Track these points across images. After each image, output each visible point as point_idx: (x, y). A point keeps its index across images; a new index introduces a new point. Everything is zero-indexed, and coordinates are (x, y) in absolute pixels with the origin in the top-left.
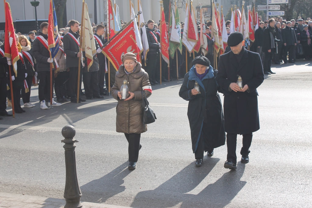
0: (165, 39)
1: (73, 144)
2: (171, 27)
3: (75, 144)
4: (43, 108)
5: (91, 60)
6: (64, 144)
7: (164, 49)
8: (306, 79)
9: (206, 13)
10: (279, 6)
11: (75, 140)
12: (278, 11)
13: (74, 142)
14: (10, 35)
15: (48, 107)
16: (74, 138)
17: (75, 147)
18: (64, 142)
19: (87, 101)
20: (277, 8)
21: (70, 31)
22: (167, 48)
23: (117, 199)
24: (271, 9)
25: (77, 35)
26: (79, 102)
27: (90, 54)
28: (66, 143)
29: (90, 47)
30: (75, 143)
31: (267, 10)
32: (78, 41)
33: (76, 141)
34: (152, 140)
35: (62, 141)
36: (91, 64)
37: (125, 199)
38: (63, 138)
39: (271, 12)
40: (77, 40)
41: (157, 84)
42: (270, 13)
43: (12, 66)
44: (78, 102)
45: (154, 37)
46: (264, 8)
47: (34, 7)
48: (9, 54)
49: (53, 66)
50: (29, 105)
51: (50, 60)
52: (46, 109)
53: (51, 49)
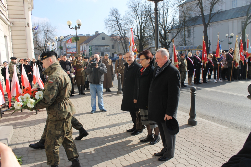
1: (194, 94)
4: (215, 82)
5: (238, 64)
14: (204, 53)
21: (230, 53)
25: (232, 54)
26: (231, 81)
27: (238, 61)
29: (238, 59)
33: (195, 93)
40: (232, 56)
43: (204, 65)
44: (230, 81)
47: (229, 45)
48: (203, 60)
49: (219, 65)
50: (210, 80)
51: (218, 63)
52: (216, 82)
53: (217, 59)
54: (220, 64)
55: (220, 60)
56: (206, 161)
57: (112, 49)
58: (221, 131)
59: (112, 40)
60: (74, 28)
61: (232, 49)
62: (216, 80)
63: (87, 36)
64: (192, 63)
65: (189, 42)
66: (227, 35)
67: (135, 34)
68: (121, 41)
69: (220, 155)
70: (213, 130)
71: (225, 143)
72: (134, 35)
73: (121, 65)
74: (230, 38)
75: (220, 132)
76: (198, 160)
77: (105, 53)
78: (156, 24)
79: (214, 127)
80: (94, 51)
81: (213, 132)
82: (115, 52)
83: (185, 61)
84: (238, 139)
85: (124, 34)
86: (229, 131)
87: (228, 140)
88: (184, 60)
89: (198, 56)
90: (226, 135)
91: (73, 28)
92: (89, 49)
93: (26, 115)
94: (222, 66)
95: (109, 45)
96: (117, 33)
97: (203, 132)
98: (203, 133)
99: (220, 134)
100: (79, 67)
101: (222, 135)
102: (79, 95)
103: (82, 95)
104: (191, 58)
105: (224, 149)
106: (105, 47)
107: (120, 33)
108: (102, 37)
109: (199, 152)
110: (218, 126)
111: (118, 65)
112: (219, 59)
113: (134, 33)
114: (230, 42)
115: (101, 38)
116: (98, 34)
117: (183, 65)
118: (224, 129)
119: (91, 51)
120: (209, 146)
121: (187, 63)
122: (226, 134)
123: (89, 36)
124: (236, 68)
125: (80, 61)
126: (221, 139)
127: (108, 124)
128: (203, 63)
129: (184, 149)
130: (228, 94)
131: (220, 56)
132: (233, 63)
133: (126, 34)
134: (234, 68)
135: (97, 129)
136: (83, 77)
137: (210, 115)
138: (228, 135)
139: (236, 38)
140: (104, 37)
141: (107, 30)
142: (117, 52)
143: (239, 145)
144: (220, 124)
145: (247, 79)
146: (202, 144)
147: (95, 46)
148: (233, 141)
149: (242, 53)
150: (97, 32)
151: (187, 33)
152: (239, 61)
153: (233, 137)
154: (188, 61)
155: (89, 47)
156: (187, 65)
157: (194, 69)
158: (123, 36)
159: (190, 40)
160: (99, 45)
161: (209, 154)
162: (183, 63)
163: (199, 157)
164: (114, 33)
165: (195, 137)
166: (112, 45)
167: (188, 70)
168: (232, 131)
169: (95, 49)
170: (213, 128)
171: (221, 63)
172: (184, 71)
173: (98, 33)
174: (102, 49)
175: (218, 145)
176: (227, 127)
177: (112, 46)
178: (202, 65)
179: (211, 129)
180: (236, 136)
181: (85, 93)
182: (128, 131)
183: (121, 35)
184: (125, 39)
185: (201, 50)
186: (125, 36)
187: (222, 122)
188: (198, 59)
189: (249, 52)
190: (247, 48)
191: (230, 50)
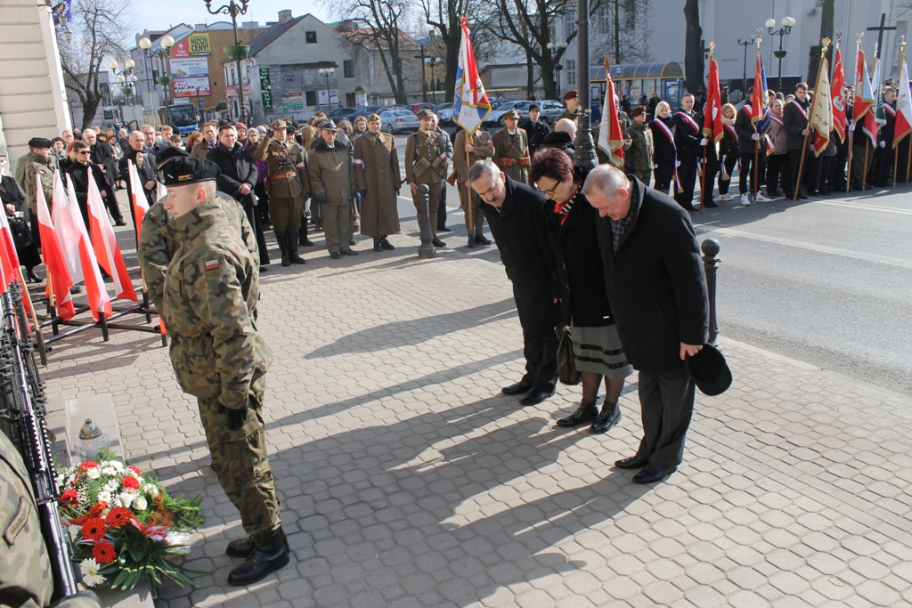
1: (714, 263)
3: (717, 264)
4: (744, 203)
5: (826, 140)
13: (716, 261)
14: (714, 104)
16: (716, 256)
21: (797, 99)
25: (805, 105)
26: (797, 199)
27: (826, 131)
29: (828, 122)
32: (806, 114)
33: (718, 261)
36: (824, 147)
40: (804, 112)
44: (794, 199)
47: (778, 59)
48: (709, 130)
49: (759, 146)
50: (727, 197)
51: (756, 137)
52: (747, 205)
53: (755, 123)
54: (764, 140)
55: (763, 126)
56: (776, 476)
57: (346, 76)
58: (802, 379)
59: (346, 42)
60: (227, 11)
61: (805, 89)
62: (746, 197)
63: (248, 28)
64: (669, 139)
65: (630, 47)
66: (771, 23)
67: (430, 20)
68: (378, 45)
69: (812, 455)
70: (774, 377)
71: (820, 418)
72: (429, 22)
73: (428, 153)
74: (782, 33)
75: (799, 384)
76: (751, 474)
77: (320, 93)
78: (583, 22)
79: (775, 366)
80: (279, 88)
81: (778, 385)
82: (359, 89)
83: (648, 133)
84: (857, 405)
85: (389, 21)
86: (825, 380)
87: (828, 409)
88: (643, 129)
89: (690, 113)
90: (818, 393)
91: (222, 10)
92: (259, 81)
93: (128, 350)
95: (334, 63)
96: (363, 17)
97: (746, 385)
98: (746, 389)
99: (798, 392)
100: (279, 165)
101: (806, 393)
102: (284, 264)
103: (293, 267)
104: (665, 120)
105: (821, 438)
106: (322, 70)
107: (375, 15)
108: (308, 34)
109: (749, 451)
110: (787, 365)
111: (416, 155)
112: (760, 124)
113: (428, 17)
114: (781, 48)
115: (304, 36)
116: (289, 19)
117: (641, 148)
118: (806, 373)
119: (269, 87)
120: (775, 429)
121: (654, 139)
122: (816, 389)
123: (255, 27)
124: (817, 155)
125: (282, 142)
126: (807, 405)
127: (429, 371)
128: (707, 138)
129: (702, 442)
130: (797, 248)
131: (764, 111)
132: (808, 137)
133: (395, 19)
134: (810, 153)
135: (399, 389)
136: (296, 200)
137: (752, 325)
138: (823, 392)
140: (314, 34)
141: (327, 4)
142: (365, 89)
143: (863, 421)
144: (788, 356)
145: (850, 191)
146: (752, 426)
147: (282, 66)
148: (843, 410)
149: (839, 100)
150: (285, 14)
151: (622, 15)
152: (830, 128)
153: (839, 397)
154: (659, 135)
155: (261, 70)
156: (652, 148)
157: (676, 161)
158: (387, 26)
159: (633, 43)
160: (297, 65)
161: (781, 454)
162: (639, 142)
163: (754, 465)
164: (352, 16)
165: (726, 402)
166: (345, 62)
167: (656, 166)
168: (832, 377)
169: (283, 78)
170: (773, 369)
171: (766, 136)
172: (644, 168)
173: (291, 15)
174: (308, 76)
175: (799, 424)
176: (815, 368)
177: (345, 67)
178: (703, 146)
179: (768, 373)
180: (848, 395)
181: (301, 256)
182: (506, 391)
183: (378, 22)
184: (392, 37)
185: (675, 80)
186: (393, 26)
187: (795, 348)
188: (690, 124)
189: (865, 98)
190: (860, 83)
191: (800, 90)
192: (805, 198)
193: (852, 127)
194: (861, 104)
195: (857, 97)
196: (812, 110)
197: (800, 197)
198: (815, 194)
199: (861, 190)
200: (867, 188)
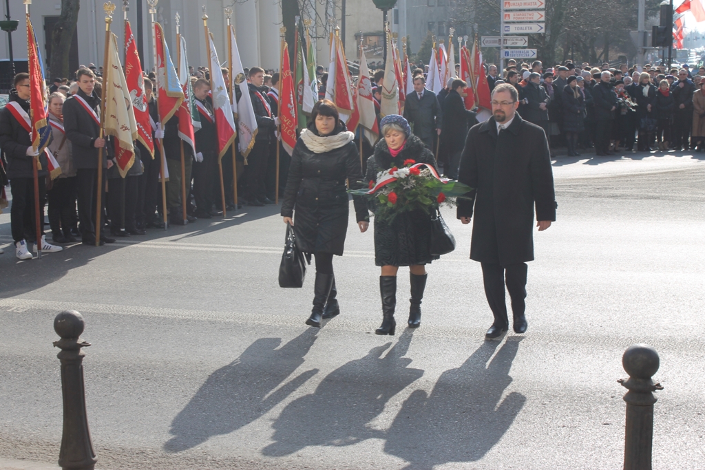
0: (290, 109)
1: (79, 350)
2: (302, 83)
3: (82, 351)
4: (23, 257)
6: (60, 350)
7: (287, 130)
8: (580, 195)
9: (375, 47)
10: (526, 38)
11: (84, 343)
12: (524, 48)
13: (81, 346)
15: (34, 254)
16: (80, 338)
17: (84, 356)
18: (59, 347)
19: (117, 241)
20: (522, 42)
22: (292, 129)
23: (177, 462)
24: (509, 43)
25: (93, 102)
26: (101, 244)
27: (127, 139)
28: (64, 349)
29: (128, 126)
30: (84, 347)
31: (501, 46)
34: (253, 328)
35: (55, 344)
37: (193, 462)
38: (58, 338)
39: (509, 51)
40: (94, 112)
41: (267, 203)
42: (507, 54)
44: (98, 243)
45: (263, 103)
46: (494, 42)
47: (5, 33)
49: (38, 166)
51: (32, 151)
52: (29, 259)
54: (43, 156)
61: (91, 76)
62: (25, 246)
94: (53, 168)
114: (8, 16)
124: (123, 174)
132: (103, 149)
139: (107, 19)
171: (46, 150)
189: (171, 90)
190: (162, 69)
191: (84, 78)
192: (112, 241)
193: (161, 134)
194: (167, 99)
195: (160, 90)
196: (103, 109)
197: (104, 240)
198: (123, 235)
199: (182, 223)
200: (190, 221)
